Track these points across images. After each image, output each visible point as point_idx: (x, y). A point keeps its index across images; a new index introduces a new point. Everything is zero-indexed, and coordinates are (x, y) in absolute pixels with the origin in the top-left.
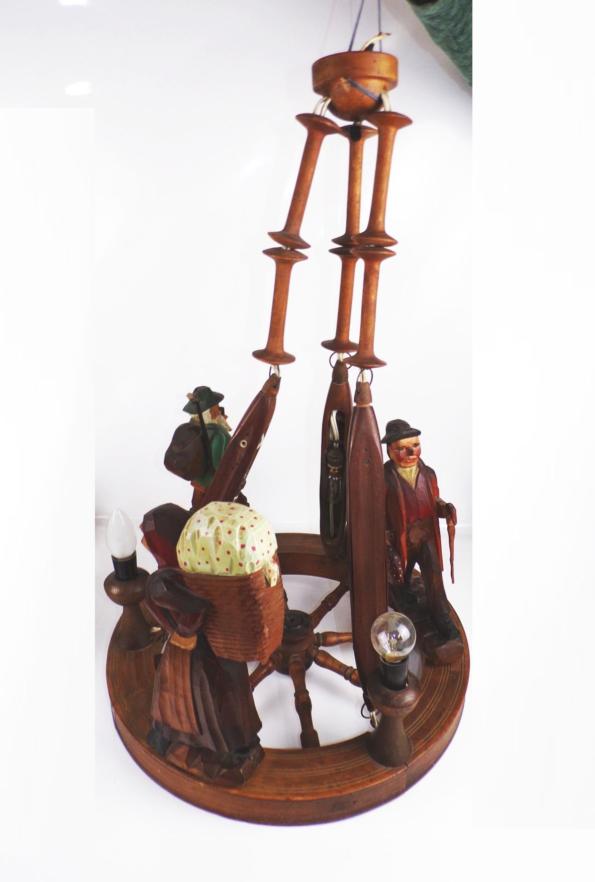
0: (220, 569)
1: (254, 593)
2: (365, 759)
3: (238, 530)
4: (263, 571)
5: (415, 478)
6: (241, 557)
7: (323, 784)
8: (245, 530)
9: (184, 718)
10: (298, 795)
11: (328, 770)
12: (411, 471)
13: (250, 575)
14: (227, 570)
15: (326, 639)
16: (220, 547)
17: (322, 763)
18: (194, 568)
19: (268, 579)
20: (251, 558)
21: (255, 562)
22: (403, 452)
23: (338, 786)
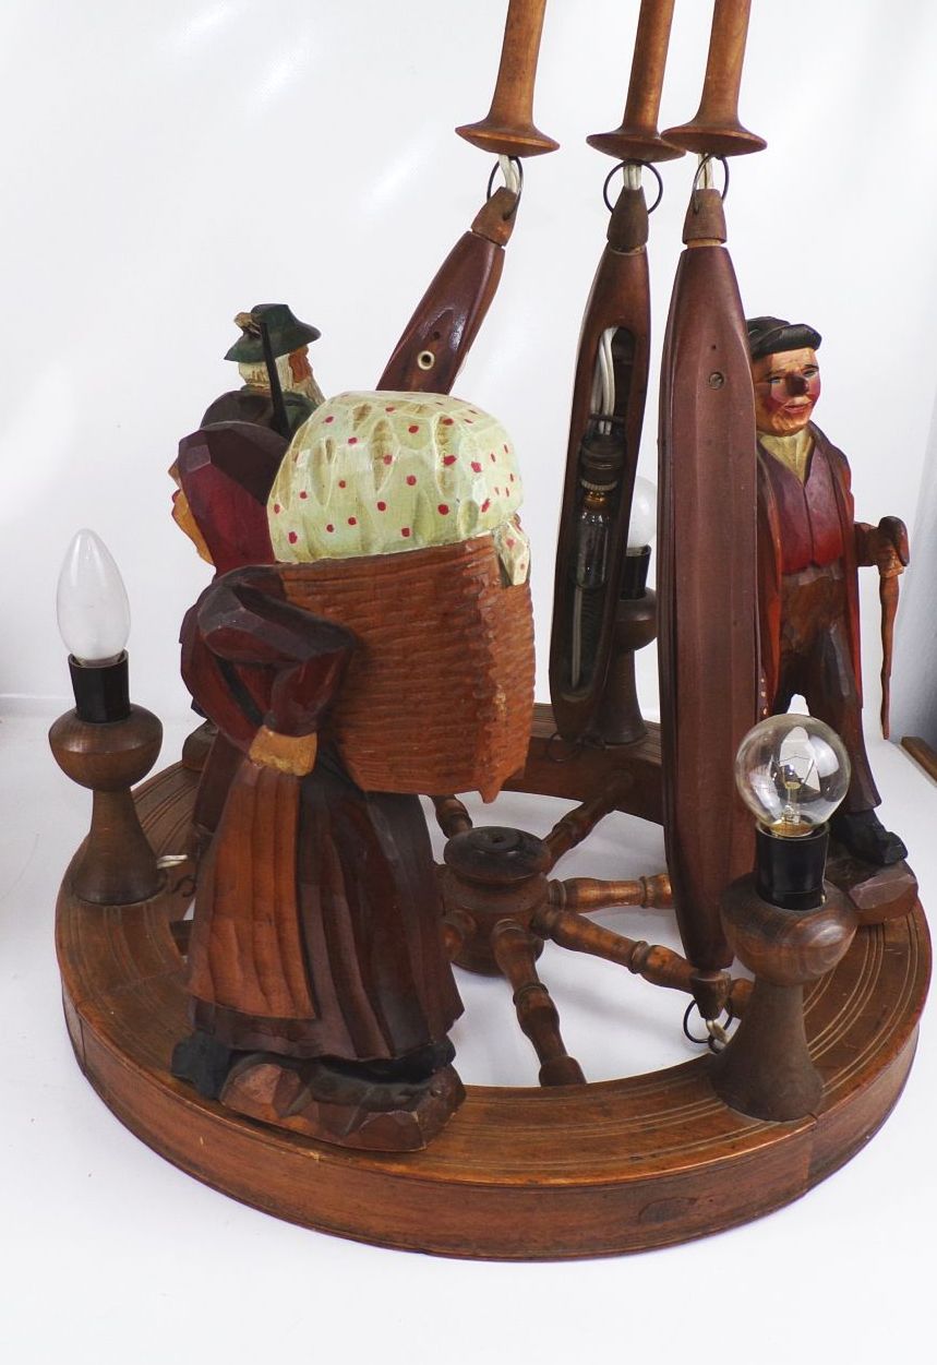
0: (384, 538)
1: (473, 589)
2: (710, 1107)
3: (434, 423)
4: (496, 541)
5: (804, 459)
6: (444, 490)
7: (614, 1153)
8: (454, 425)
9: (274, 980)
10: (557, 1174)
11: (623, 1127)
12: (794, 444)
13: (464, 542)
14: (405, 532)
15: (577, 893)
16: (389, 470)
17: (607, 1113)
18: (317, 545)
19: (506, 562)
20: (470, 490)
21: (480, 503)
22: (777, 387)
23: (653, 1156)
